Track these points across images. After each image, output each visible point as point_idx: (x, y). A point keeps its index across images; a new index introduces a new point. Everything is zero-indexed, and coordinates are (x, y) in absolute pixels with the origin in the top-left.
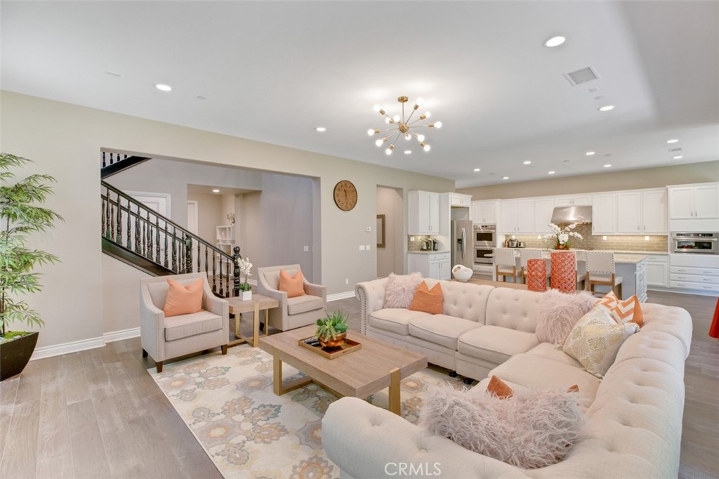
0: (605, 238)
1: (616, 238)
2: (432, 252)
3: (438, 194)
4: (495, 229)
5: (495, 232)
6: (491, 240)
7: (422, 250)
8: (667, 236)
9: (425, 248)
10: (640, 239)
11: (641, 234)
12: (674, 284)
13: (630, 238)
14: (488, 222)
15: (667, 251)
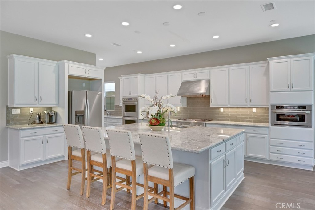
0: (222, 110)
1: (230, 110)
2: (46, 125)
3: (56, 62)
4: (137, 101)
5: (138, 104)
6: (135, 111)
7: (35, 123)
8: (268, 108)
9: (38, 121)
10: (248, 111)
11: (249, 106)
12: (274, 157)
13: (241, 110)
14: (132, 95)
15: (268, 122)
